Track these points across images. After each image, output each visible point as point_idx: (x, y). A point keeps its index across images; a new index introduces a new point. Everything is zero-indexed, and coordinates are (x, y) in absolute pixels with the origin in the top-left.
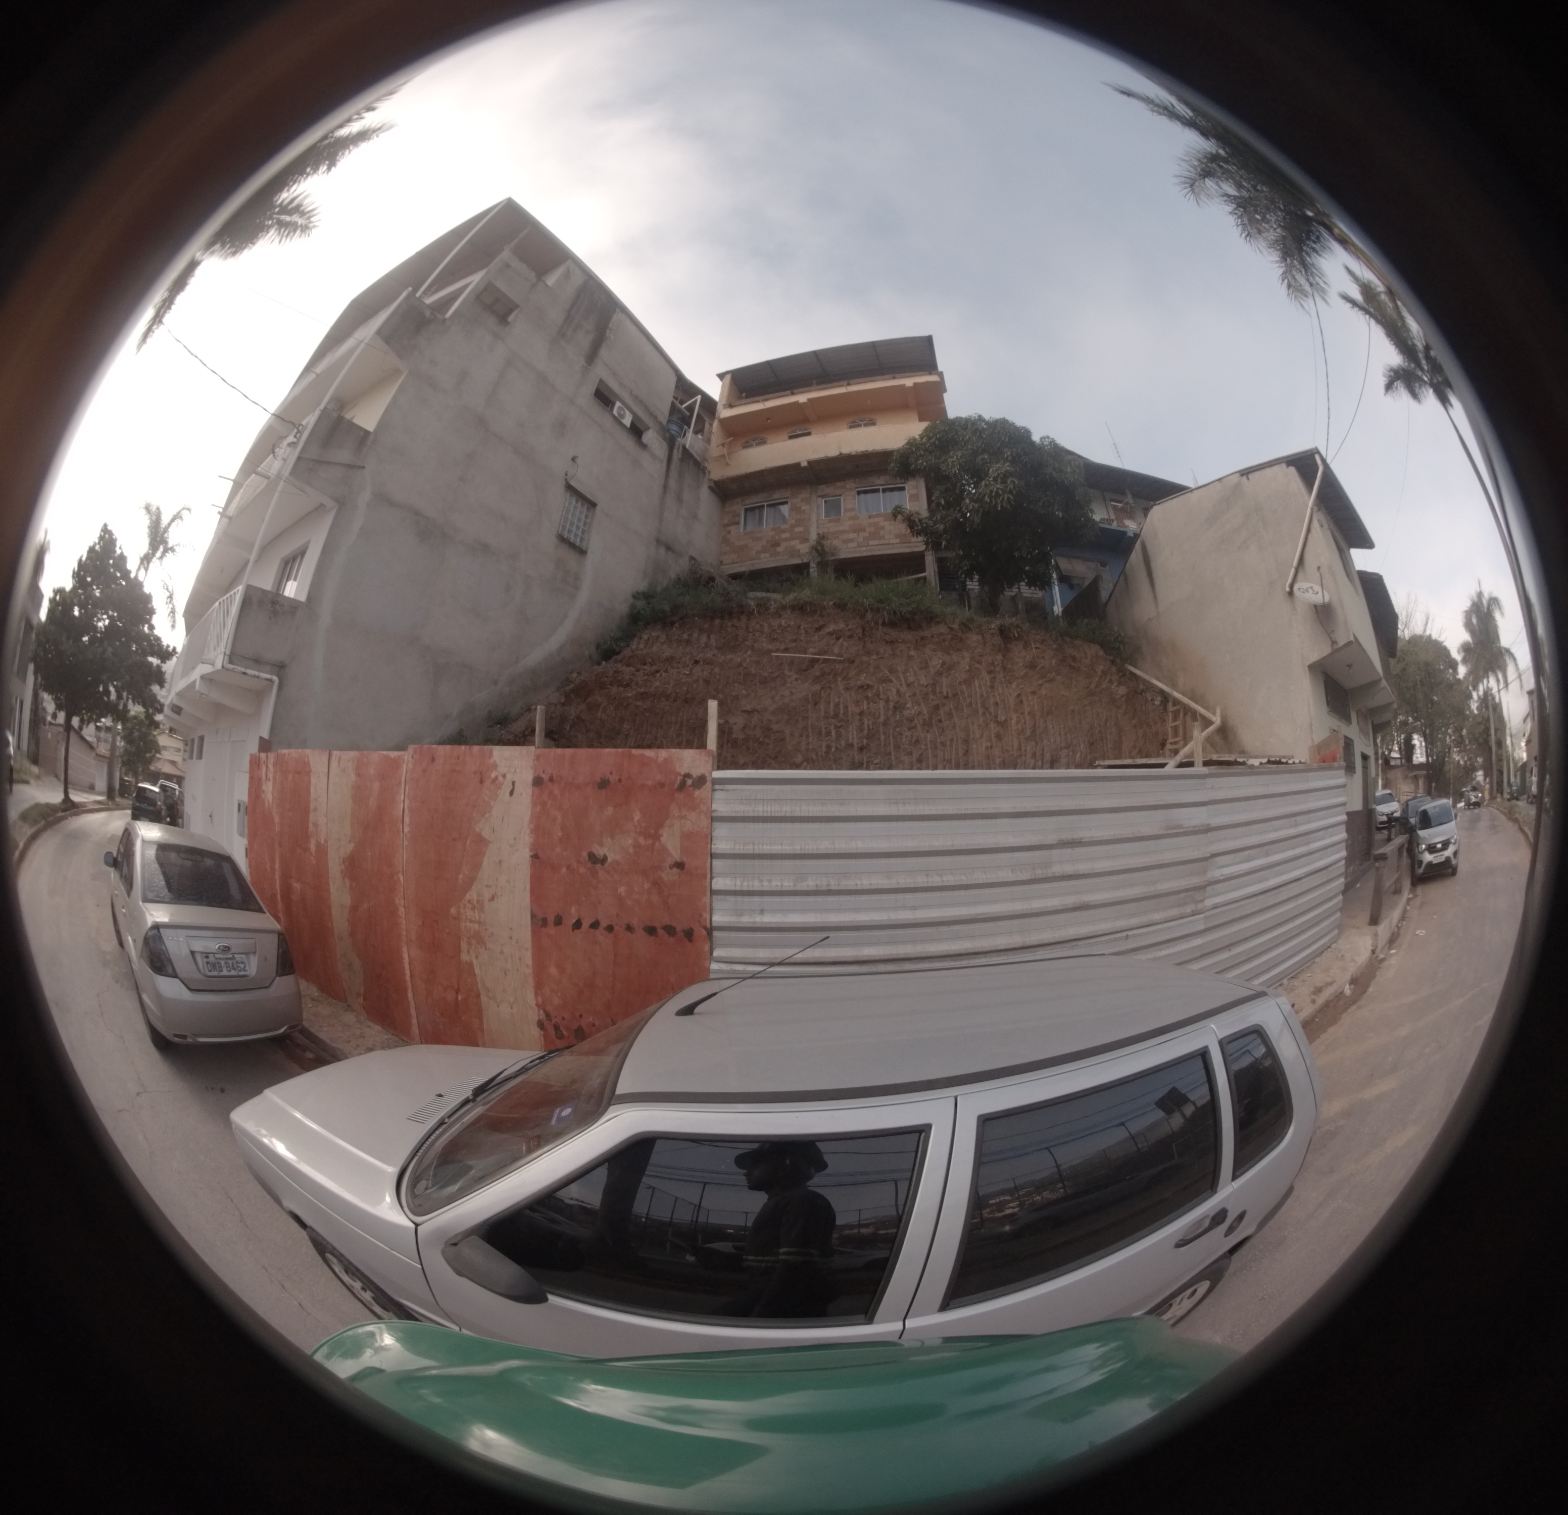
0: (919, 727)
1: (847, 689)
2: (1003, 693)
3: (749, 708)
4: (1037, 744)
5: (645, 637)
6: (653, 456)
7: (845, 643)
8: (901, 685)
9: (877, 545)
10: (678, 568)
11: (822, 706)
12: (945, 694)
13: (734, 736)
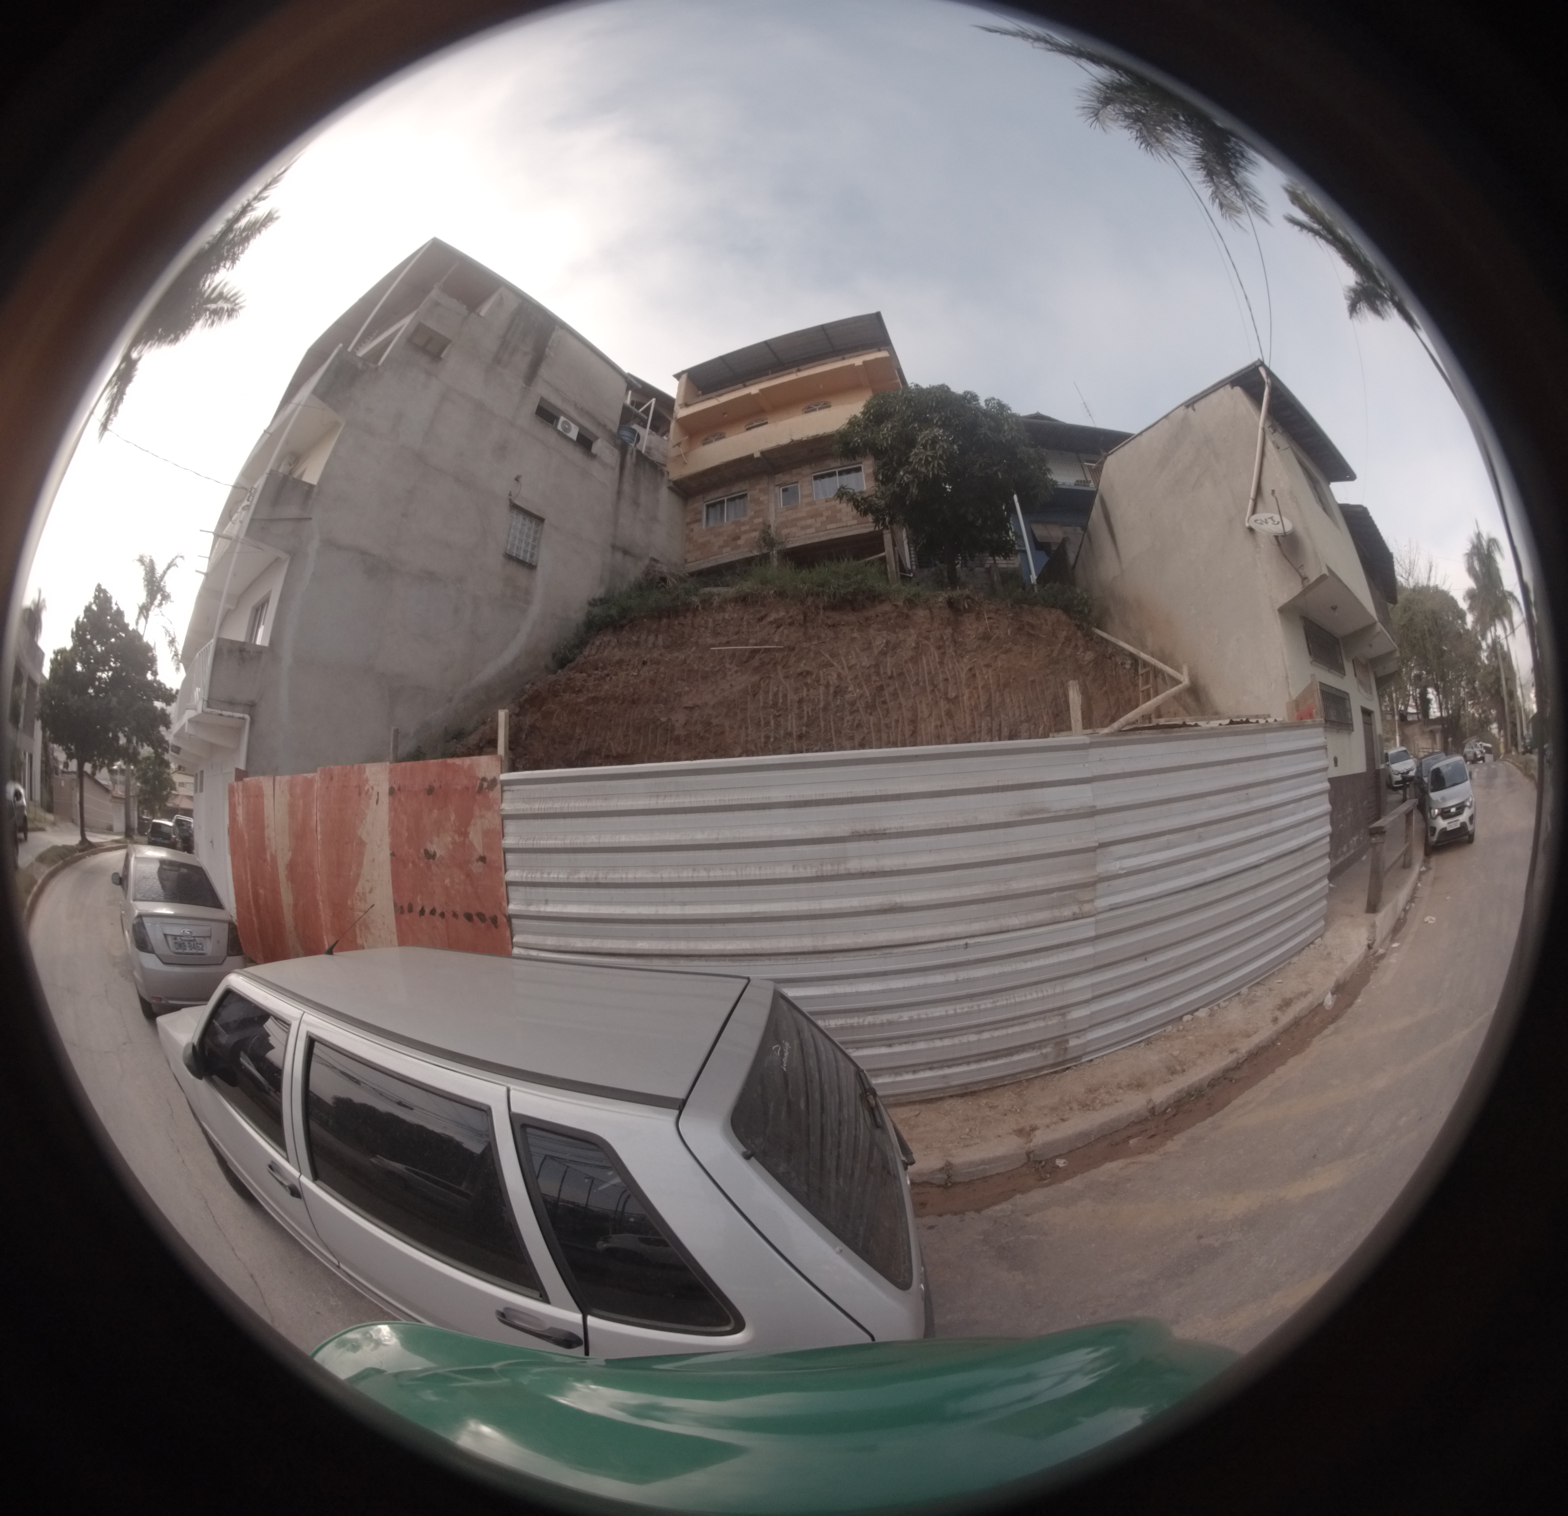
0: (861, 710)
1: (786, 677)
2: (953, 668)
3: (690, 704)
4: (992, 719)
5: (598, 643)
6: (605, 465)
7: (786, 632)
8: (843, 668)
9: (835, 529)
10: (635, 572)
11: (761, 697)
12: (889, 674)
13: (676, 733)
